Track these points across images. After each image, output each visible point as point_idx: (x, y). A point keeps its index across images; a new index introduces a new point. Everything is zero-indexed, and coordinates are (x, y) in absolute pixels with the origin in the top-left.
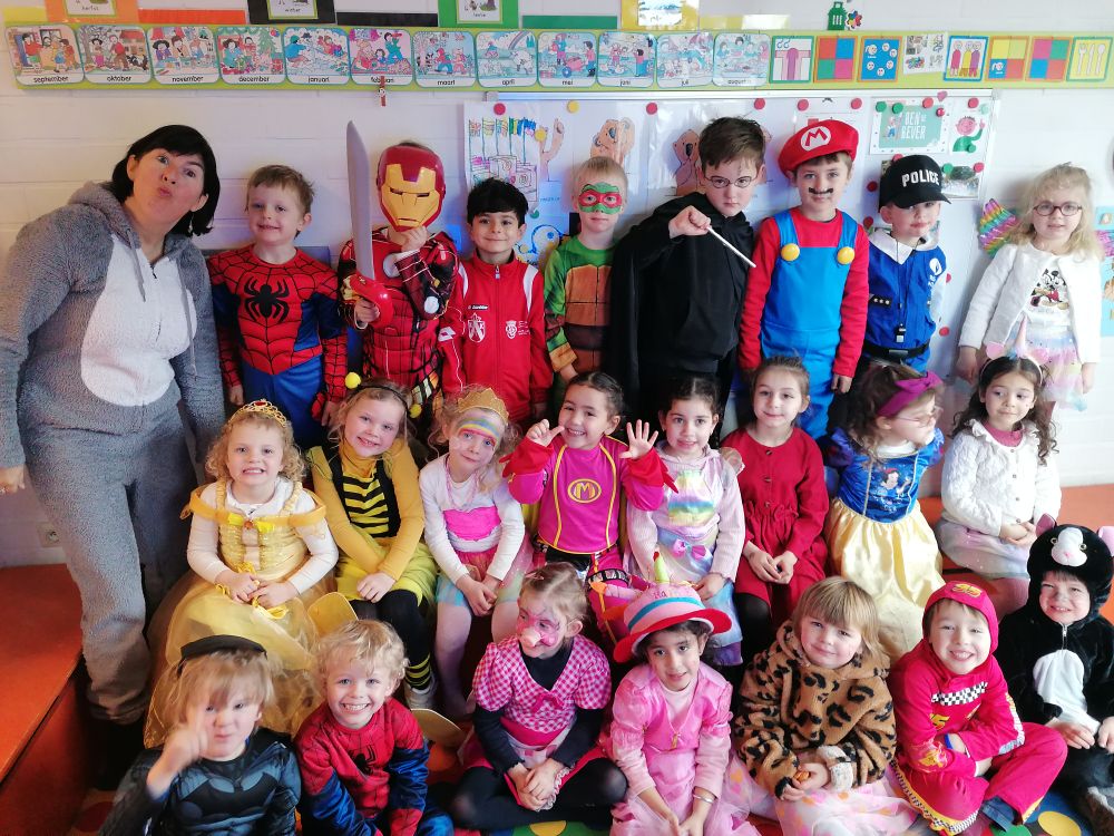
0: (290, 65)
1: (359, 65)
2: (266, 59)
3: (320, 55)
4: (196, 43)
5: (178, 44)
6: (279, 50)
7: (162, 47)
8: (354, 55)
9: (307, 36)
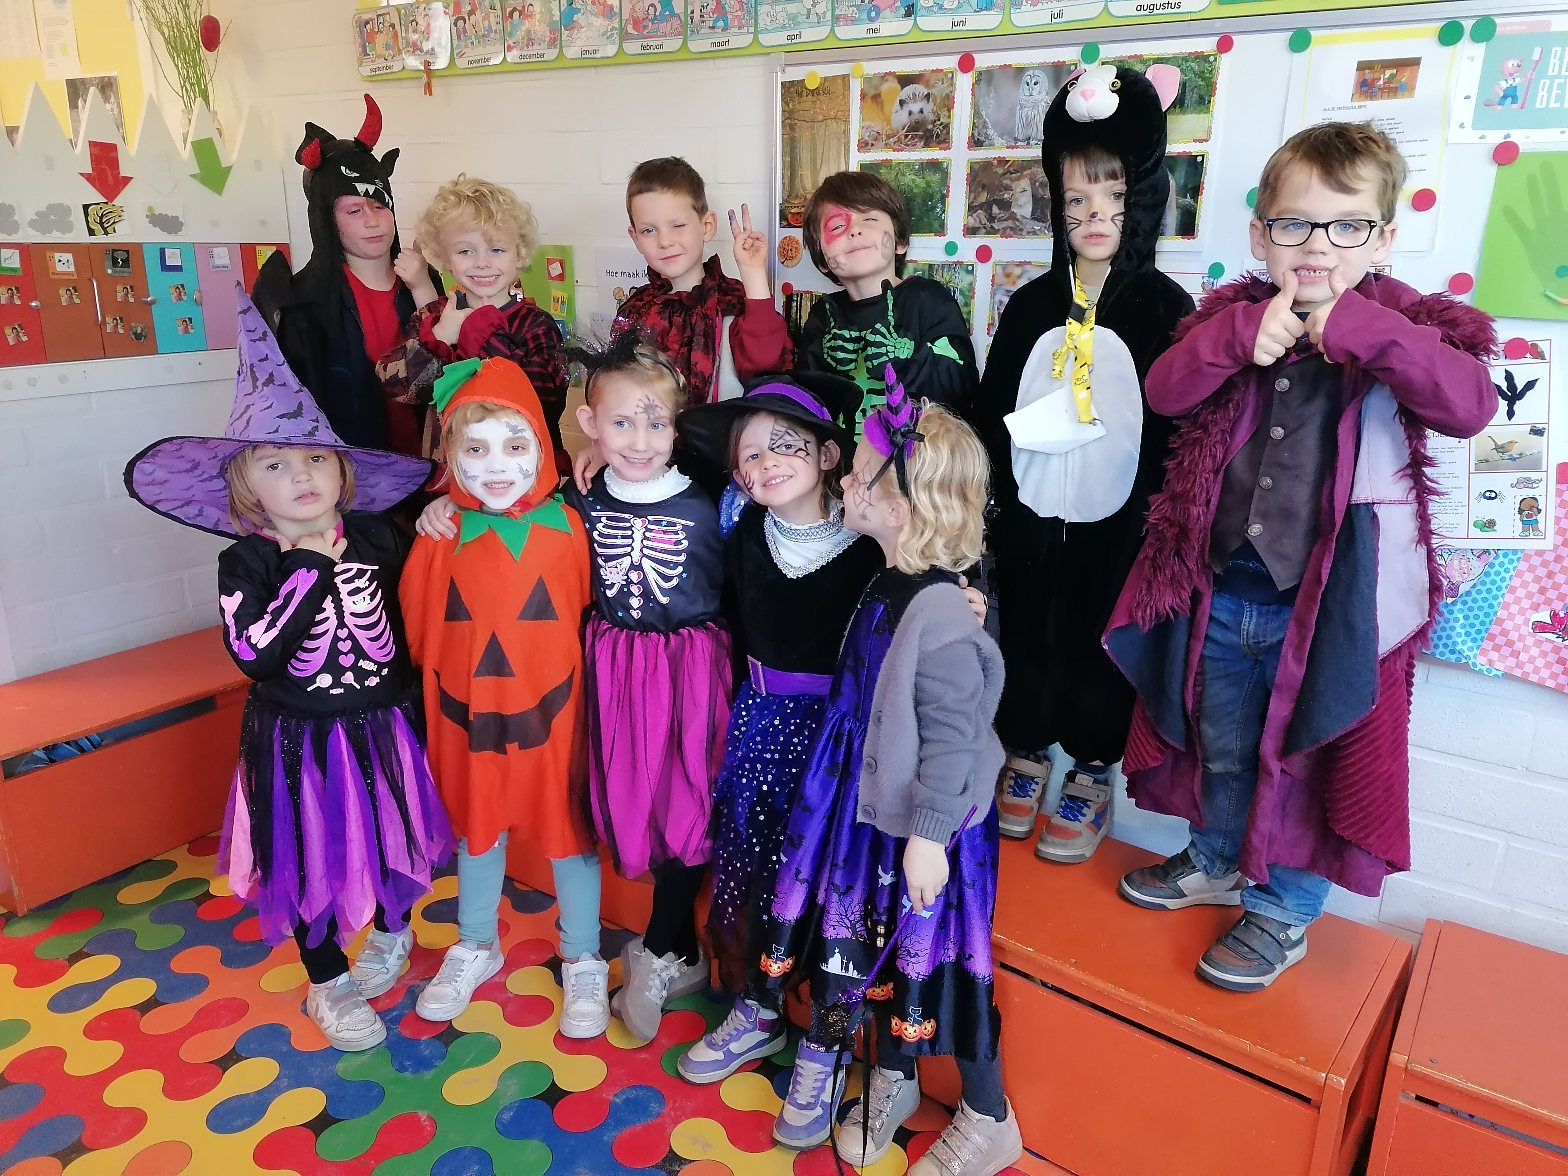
2: (543, 31)
3: (593, 19)
4: (487, 17)
5: (473, 17)
7: (460, 23)
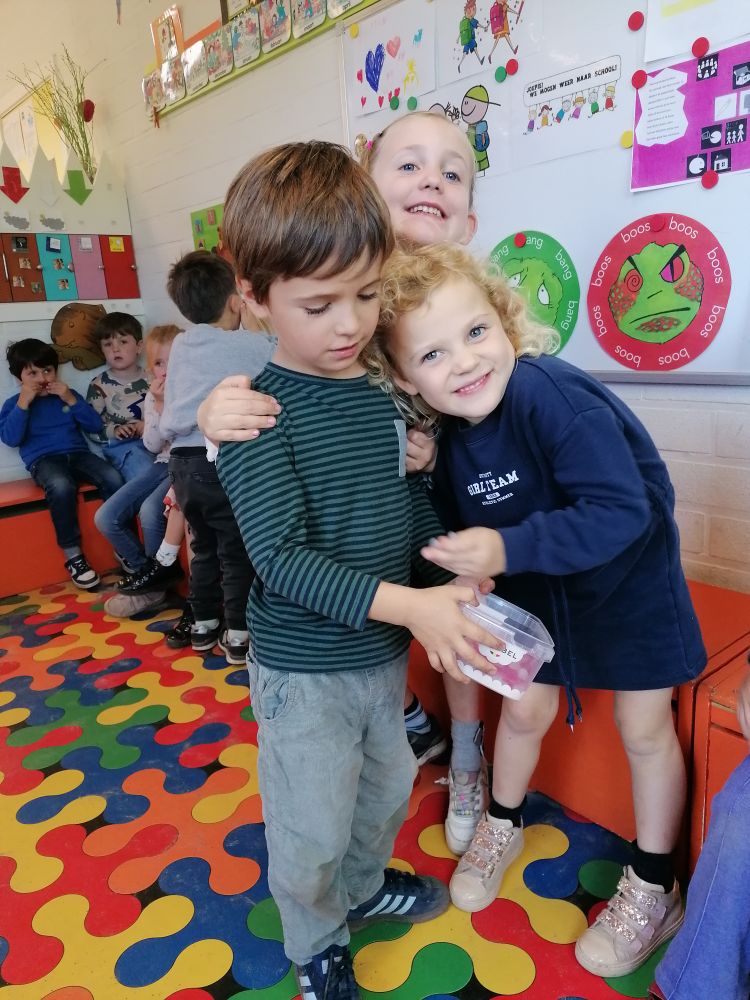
0: (235, 52)
1: (266, 37)
2: (225, 54)
3: (247, 37)
6: (230, 44)
8: (262, 29)
9: (241, 23)
